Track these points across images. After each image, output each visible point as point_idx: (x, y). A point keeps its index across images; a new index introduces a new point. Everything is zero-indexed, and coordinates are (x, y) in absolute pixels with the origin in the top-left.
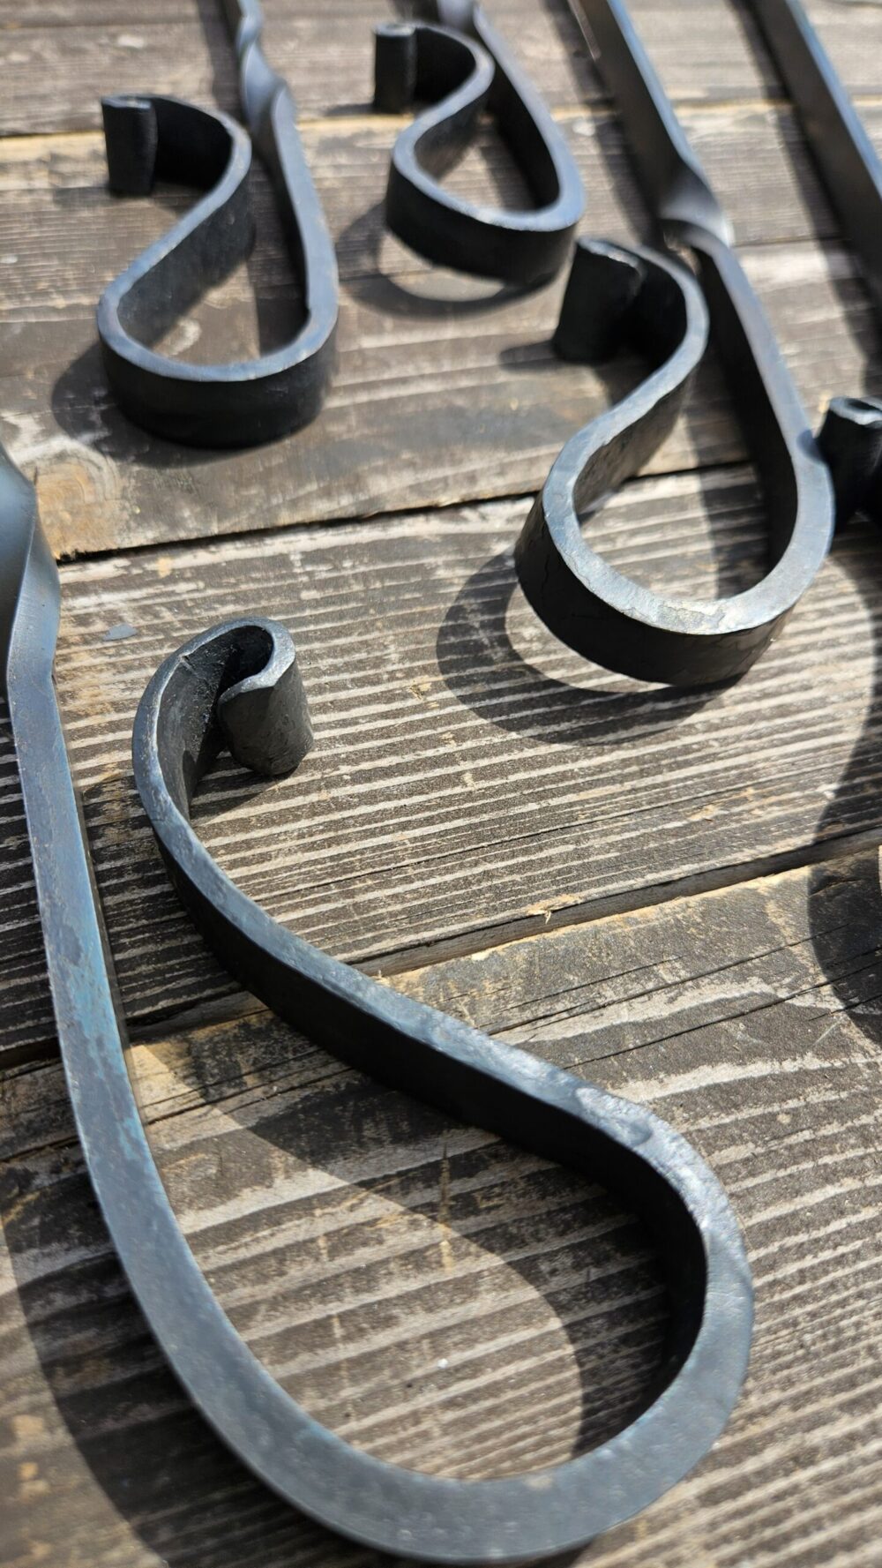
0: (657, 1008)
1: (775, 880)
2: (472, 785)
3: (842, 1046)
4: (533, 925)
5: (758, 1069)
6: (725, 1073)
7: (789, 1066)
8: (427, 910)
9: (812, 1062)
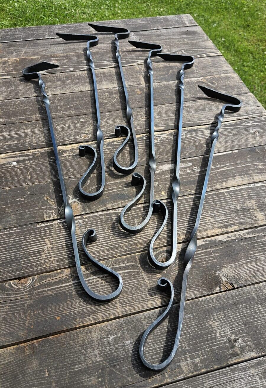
0: (124, 265)
1: (138, 254)
2: (112, 243)
3: (139, 269)
4: (115, 257)
5: (131, 270)
6: (129, 271)
7: (134, 270)
8: (106, 255)
9: (136, 270)
